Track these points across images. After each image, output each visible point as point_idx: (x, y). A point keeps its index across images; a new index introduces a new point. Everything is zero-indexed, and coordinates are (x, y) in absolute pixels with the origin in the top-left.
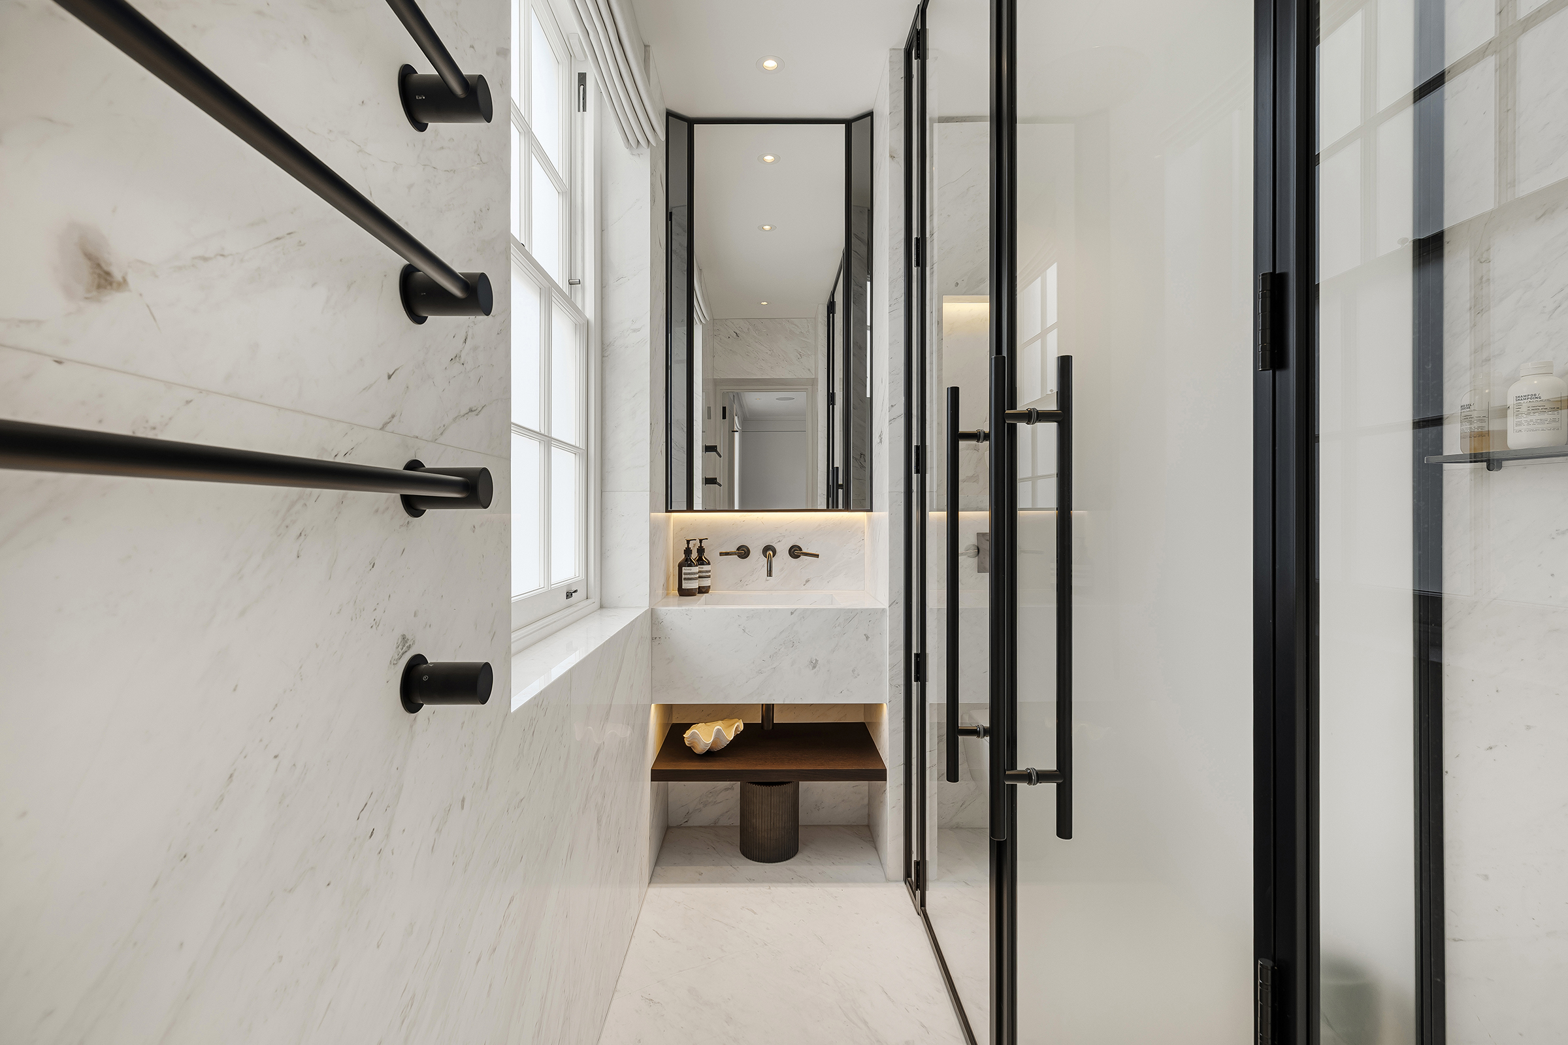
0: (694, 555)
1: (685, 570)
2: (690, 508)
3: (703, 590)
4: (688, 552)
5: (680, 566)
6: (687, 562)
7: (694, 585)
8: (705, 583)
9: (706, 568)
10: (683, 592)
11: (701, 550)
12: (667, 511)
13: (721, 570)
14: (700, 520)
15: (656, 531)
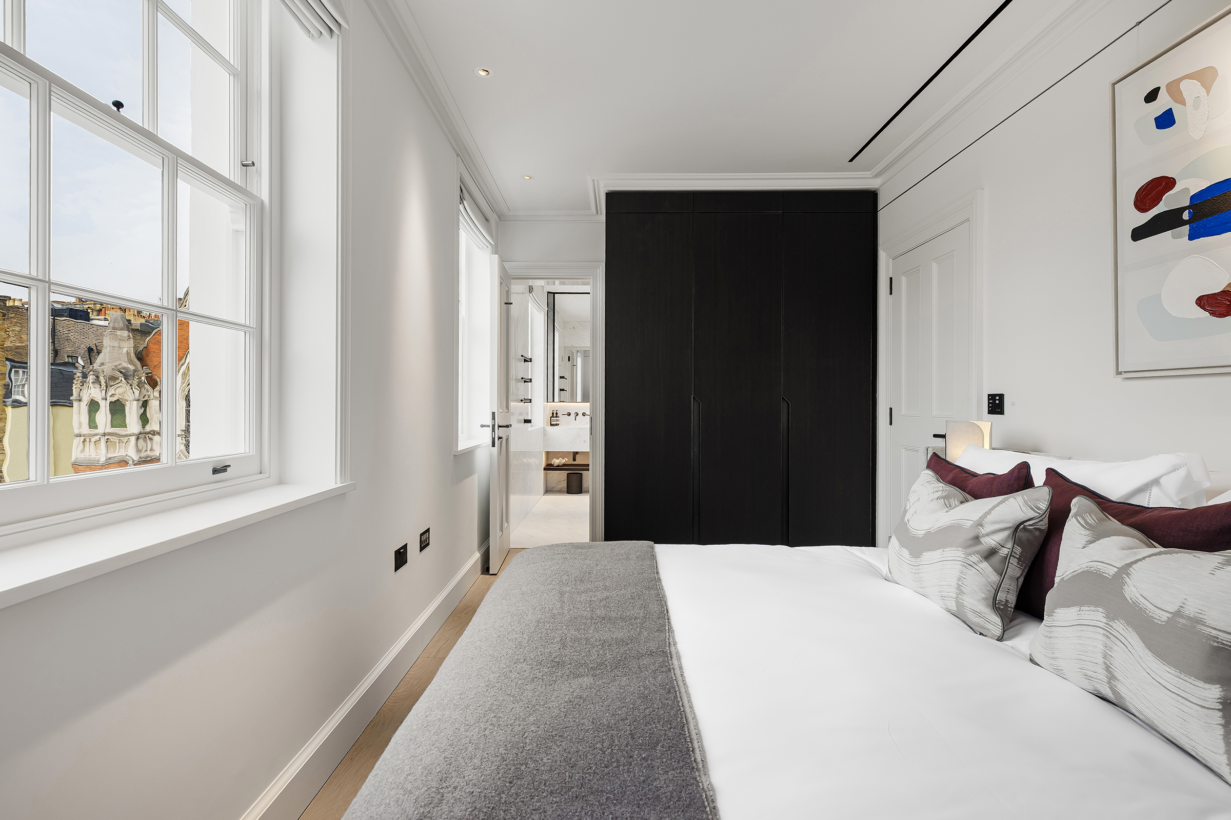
0: (555, 415)
1: (552, 418)
2: (553, 401)
3: (557, 425)
4: (553, 414)
5: (551, 418)
6: (553, 416)
7: (555, 423)
8: (558, 423)
9: (558, 418)
10: (552, 425)
11: (557, 414)
12: (547, 402)
13: (562, 419)
14: (557, 405)
15: (545, 408)
